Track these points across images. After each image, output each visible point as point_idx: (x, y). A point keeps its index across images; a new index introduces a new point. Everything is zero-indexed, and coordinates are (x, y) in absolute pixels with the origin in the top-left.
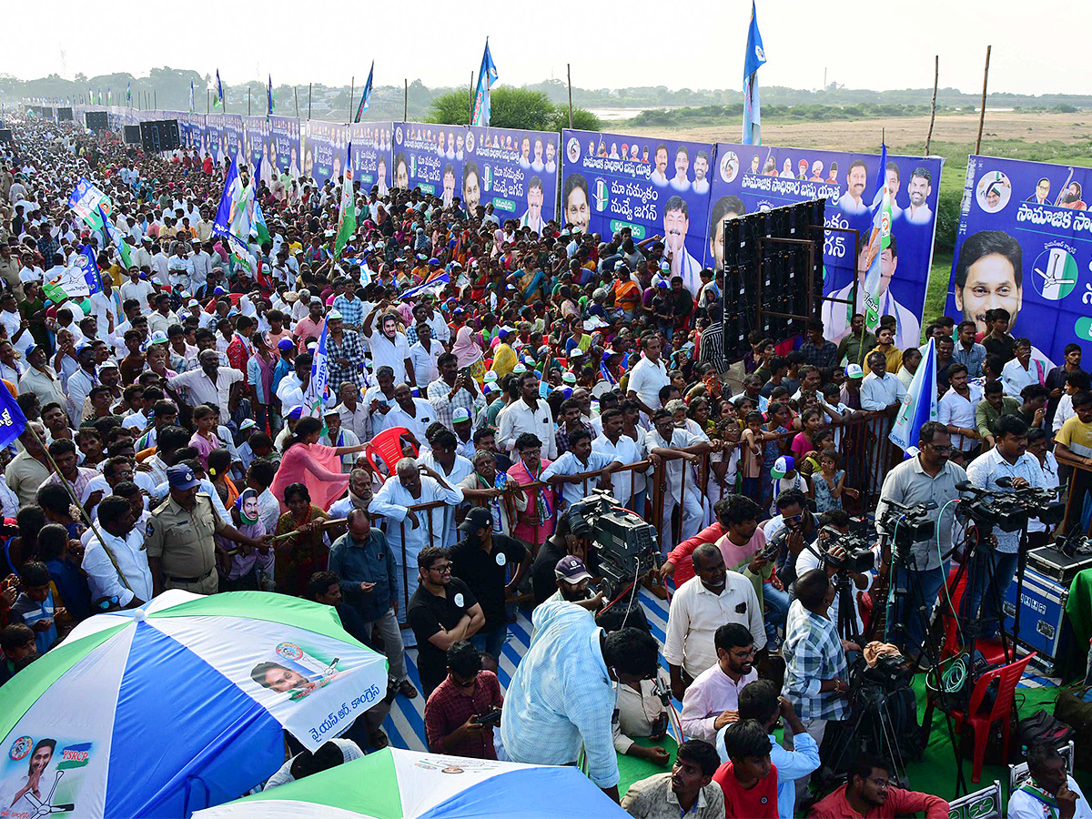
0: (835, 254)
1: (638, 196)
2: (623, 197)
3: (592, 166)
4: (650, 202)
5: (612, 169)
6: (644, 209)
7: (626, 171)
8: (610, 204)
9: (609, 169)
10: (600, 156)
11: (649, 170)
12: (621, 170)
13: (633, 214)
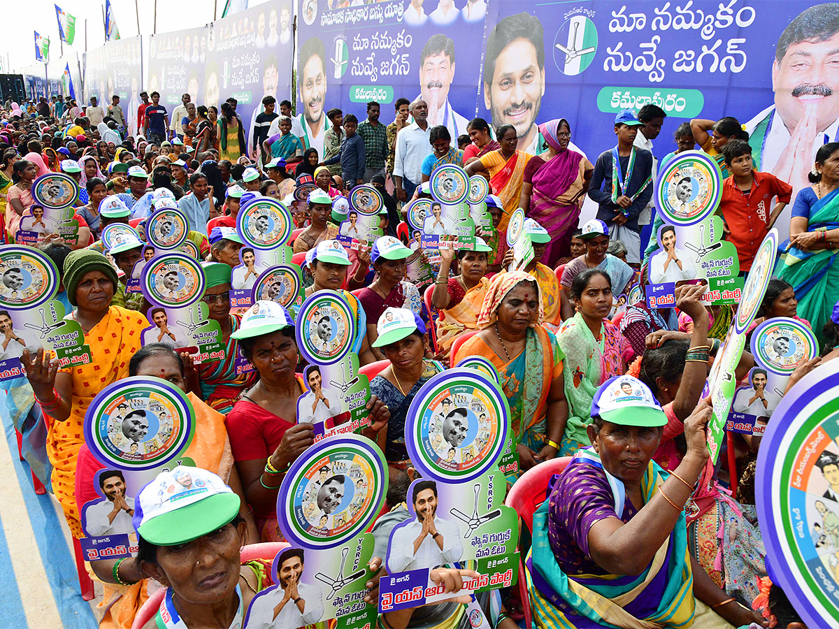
0: (723, 69)
1: (385, 46)
2: (367, 52)
3: (330, 23)
4: (402, 51)
5: (354, 20)
6: (394, 62)
7: (372, 17)
8: (350, 65)
9: (350, 21)
10: (340, 7)
11: (402, 8)
12: (366, 18)
13: (378, 73)
